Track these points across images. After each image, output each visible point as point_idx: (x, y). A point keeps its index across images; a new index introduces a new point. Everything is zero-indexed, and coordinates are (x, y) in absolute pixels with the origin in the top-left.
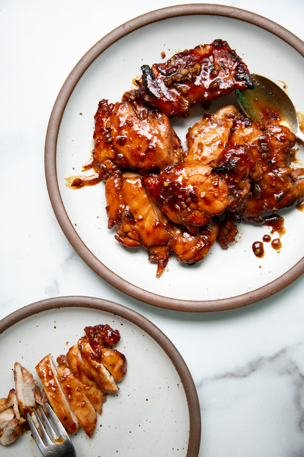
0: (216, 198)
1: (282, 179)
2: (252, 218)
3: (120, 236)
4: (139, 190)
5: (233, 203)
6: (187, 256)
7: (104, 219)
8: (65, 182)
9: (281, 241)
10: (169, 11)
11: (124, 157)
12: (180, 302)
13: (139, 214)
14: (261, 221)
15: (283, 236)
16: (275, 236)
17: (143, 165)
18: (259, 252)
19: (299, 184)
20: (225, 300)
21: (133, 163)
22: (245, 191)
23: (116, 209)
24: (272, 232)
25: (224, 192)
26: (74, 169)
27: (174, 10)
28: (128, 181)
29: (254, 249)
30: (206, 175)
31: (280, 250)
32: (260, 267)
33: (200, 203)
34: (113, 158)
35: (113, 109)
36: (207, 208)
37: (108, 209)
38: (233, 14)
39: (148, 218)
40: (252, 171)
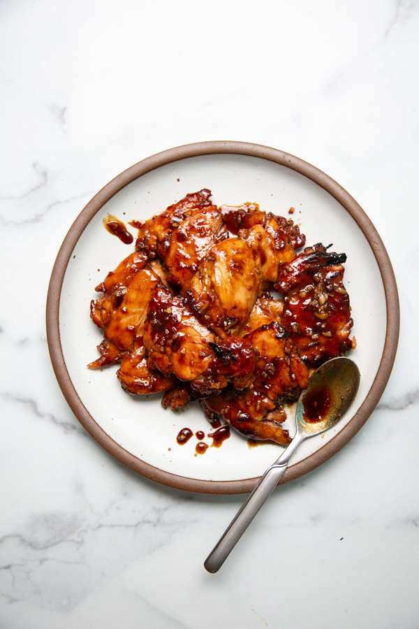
0: (191, 366)
1: (258, 407)
2: (206, 408)
3: (96, 305)
4: (147, 289)
5: (198, 383)
6: (125, 378)
7: (101, 278)
8: (106, 216)
9: (207, 450)
10: (332, 185)
11: (168, 249)
12: (81, 404)
13: (128, 306)
14: (210, 418)
15: (214, 448)
16: (208, 441)
17: (174, 272)
18: (184, 437)
19: (267, 425)
20: (113, 442)
21: (169, 263)
22: (217, 386)
23: (116, 282)
24: (209, 436)
25: (200, 367)
26: (124, 214)
27: (337, 189)
28: (148, 272)
29: (181, 433)
30: (204, 342)
31: (198, 455)
32: (169, 450)
33: (175, 355)
34: (161, 240)
35: (206, 206)
36: (176, 363)
37: (111, 274)
38: (375, 245)
39: (131, 317)
40: (239, 377)
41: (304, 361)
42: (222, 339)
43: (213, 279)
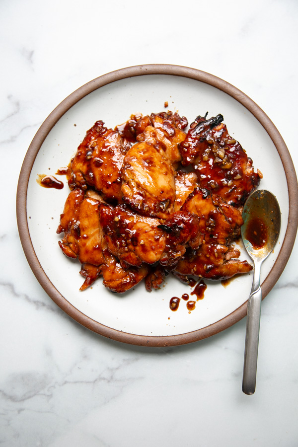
0: (153, 250)
1: (216, 254)
2: (179, 275)
3: (64, 243)
4: (93, 213)
5: (165, 260)
6: (111, 284)
7: (57, 223)
8: (38, 178)
9: (196, 305)
10: (185, 71)
11: (94, 178)
12: (89, 319)
13: (85, 232)
14: (185, 280)
15: (200, 301)
16: (193, 298)
17: (106, 191)
18: (174, 305)
19: (229, 265)
20: (126, 334)
21: (99, 186)
22: (179, 254)
23: (68, 219)
24: (192, 294)
25: (161, 247)
26: (49, 169)
27: (190, 72)
28: (88, 200)
29: (171, 302)
30: (153, 228)
31: (191, 311)
32: (169, 318)
33: (138, 248)
34: (84, 173)
35: (104, 132)
36: (142, 254)
37: (62, 216)
38: (238, 97)
39: (92, 239)
40: (191, 240)
41: (232, 204)
42: (165, 219)
43: (136, 180)
